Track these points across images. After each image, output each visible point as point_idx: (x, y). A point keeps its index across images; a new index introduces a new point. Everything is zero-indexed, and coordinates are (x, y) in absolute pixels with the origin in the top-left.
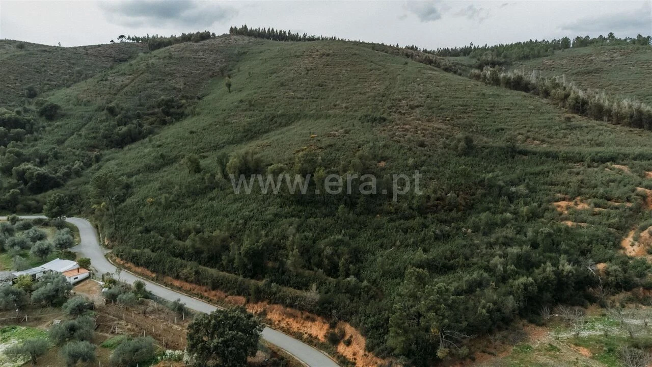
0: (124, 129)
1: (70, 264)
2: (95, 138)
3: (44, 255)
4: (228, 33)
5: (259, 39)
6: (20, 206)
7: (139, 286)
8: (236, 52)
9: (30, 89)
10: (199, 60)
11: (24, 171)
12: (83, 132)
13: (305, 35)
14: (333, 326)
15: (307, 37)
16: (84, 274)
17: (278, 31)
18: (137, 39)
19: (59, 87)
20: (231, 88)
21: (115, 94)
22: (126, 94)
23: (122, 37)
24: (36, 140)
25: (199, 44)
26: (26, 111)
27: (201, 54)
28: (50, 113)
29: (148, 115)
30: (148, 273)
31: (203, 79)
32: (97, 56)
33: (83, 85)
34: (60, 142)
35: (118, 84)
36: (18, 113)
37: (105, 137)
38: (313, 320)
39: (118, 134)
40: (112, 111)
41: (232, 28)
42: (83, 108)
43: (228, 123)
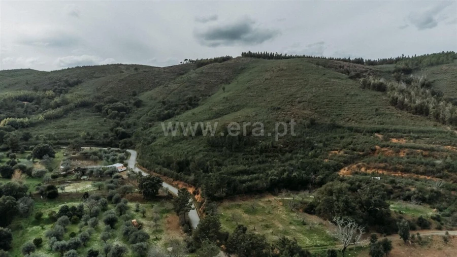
0: (166, 112)
1: (121, 165)
2: (153, 116)
3: (114, 161)
4: (241, 56)
5: (257, 59)
6: (113, 144)
7: (140, 173)
8: (240, 68)
9: (134, 92)
10: (217, 74)
11: (117, 130)
12: (149, 113)
13: (286, 55)
14: (196, 189)
15: (287, 56)
16: (125, 168)
17: (270, 54)
18: (193, 61)
19: (147, 90)
20: (225, 90)
21: (169, 94)
22: (174, 94)
23: (186, 60)
24: (129, 117)
25: (221, 64)
26: (130, 103)
27: (220, 70)
28: (138, 104)
29: (182, 105)
30: (146, 170)
31: (216, 85)
32: (169, 73)
33: (157, 89)
34: (139, 118)
35: (172, 89)
36: (126, 104)
37: (157, 116)
38: (191, 187)
39: (163, 114)
40: (164, 103)
41: (243, 53)
42: (152, 101)
43: (212, 109)
